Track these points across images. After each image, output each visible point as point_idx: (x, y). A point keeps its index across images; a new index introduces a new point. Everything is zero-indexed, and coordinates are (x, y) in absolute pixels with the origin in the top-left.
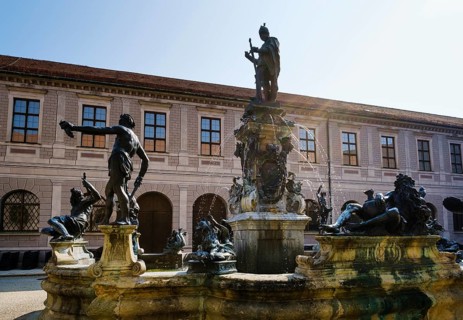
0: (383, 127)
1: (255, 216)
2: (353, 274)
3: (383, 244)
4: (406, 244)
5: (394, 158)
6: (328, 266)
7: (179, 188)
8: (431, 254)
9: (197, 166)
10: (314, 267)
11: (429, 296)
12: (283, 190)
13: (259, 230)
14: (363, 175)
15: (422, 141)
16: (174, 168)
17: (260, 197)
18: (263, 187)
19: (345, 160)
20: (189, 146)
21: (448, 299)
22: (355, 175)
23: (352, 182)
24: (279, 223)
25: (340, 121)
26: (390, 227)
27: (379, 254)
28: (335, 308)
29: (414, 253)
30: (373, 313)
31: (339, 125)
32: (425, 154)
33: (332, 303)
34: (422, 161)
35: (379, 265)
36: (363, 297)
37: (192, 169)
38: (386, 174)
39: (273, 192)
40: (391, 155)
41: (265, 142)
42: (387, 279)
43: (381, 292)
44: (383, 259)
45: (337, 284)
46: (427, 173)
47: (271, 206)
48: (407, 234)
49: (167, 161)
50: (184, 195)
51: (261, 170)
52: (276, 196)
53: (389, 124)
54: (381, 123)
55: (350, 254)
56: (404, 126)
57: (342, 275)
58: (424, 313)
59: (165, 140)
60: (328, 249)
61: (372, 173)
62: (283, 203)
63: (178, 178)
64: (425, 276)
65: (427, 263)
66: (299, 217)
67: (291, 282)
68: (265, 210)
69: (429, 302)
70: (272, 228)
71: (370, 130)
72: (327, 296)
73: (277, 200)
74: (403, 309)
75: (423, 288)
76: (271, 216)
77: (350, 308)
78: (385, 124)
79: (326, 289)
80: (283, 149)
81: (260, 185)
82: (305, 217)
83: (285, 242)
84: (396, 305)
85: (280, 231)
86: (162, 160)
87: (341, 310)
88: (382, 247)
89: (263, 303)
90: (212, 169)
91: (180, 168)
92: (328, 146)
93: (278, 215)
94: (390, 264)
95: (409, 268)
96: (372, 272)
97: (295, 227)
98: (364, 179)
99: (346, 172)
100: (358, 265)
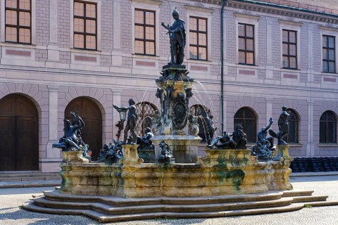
0: (285, 18)
1: (172, 137)
2: (217, 163)
3: (229, 152)
4: (238, 153)
5: (296, 57)
6: (208, 160)
7: (49, 89)
8: (247, 156)
9: (69, 61)
10: (204, 160)
11: (245, 172)
12: (186, 121)
13: (174, 145)
14: (259, 77)
15: (328, 36)
16: (41, 64)
17: (174, 125)
18: (175, 120)
19: (240, 57)
20: (60, 37)
21: (252, 173)
22: (251, 76)
23: (247, 85)
24: (185, 141)
25: (237, 10)
26: (231, 146)
27: (227, 156)
28: (210, 174)
29: (241, 156)
30: (224, 177)
31: (235, 14)
32: (331, 52)
33: (210, 173)
34: (327, 60)
35: (227, 160)
36: (220, 171)
37: (64, 66)
38: (286, 76)
39: (180, 122)
40: (292, 53)
41: (176, 91)
42: (229, 165)
43: (227, 170)
44: (228, 158)
45: (211, 166)
46: (330, 76)
47: (180, 131)
48: (238, 148)
49: (33, 55)
50: (54, 98)
51: (174, 110)
52: (183, 124)
53: (291, 15)
54: (282, 14)
55: (216, 156)
56: (308, 18)
57: (213, 163)
58: (243, 179)
59: (30, 28)
60: (209, 154)
61: (270, 74)
62: (186, 129)
63: (47, 76)
64: (244, 165)
65: (245, 160)
66: (196, 138)
67: (196, 165)
68: (176, 134)
69: (244, 174)
70: (181, 144)
71: (270, 21)
72: (208, 171)
73: (183, 127)
74: (234, 176)
75: (243, 169)
76: (180, 138)
77: (215, 175)
78: (287, 14)
79: (207, 168)
80: (187, 96)
81: (174, 118)
82: (199, 138)
83: (187, 152)
84: (231, 175)
85: (185, 146)
86: (28, 54)
87: (212, 175)
88: (228, 153)
89: (186, 172)
90: (88, 66)
91: (49, 65)
92: (222, 41)
93: (185, 136)
94: (231, 160)
95: (238, 162)
96: (224, 163)
97: (193, 144)
98: (261, 81)
99: (241, 72)
100: (219, 160)
